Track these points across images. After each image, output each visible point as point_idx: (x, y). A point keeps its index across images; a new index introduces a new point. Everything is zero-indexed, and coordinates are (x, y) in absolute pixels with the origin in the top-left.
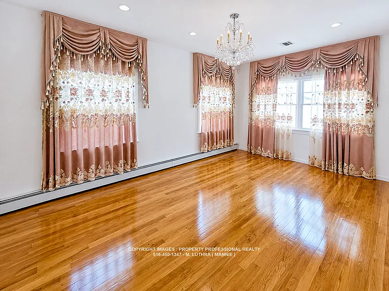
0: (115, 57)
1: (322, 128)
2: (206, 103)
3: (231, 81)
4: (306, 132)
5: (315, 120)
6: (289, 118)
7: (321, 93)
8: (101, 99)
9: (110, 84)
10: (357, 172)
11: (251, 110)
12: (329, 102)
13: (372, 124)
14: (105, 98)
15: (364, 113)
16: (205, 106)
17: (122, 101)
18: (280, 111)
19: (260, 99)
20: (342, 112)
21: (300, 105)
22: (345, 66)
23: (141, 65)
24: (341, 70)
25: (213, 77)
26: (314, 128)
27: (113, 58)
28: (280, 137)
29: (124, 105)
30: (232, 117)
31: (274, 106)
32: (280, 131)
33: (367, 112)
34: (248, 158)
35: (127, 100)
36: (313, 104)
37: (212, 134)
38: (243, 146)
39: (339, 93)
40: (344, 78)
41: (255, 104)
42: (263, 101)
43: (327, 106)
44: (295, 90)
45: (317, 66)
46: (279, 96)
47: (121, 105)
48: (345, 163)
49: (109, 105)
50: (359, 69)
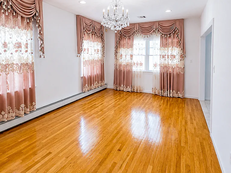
0: (15, 12)
1: (159, 70)
2: (86, 53)
3: (102, 37)
4: (151, 73)
5: (155, 65)
6: (141, 64)
7: (158, 49)
8: (3, 50)
9: (11, 36)
10: (176, 95)
11: (116, 58)
12: (163, 54)
13: (183, 66)
14: (6, 49)
15: (180, 61)
16: (85, 56)
17: (22, 52)
18: (135, 59)
19: (122, 51)
20: (169, 60)
21: (147, 56)
22: (171, 33)
23: (38, 21)
24: (169, 36)
25: (90, 34)
26: (155, 70)
27: (13, 14)
28: (136, 77)
29: (23, 55)
30: (102, 64)
31: (132, 56)
32: (136, 73)
33: (181, 60)
34: (115, 94)
35: (27, 51)
36: (154, 55)
37: (90, 77)
38: (111, 85)
39: (168, 49)
40: (170, 40)
41: (118, 55)
42: (124, 52)
43: (162, 57)
44: (144, 46)
45: (157, 32)
46: (134, 49)
47: (21, 55)
48: (171, 90)
49: (10, 55)
50: (177, 36)
